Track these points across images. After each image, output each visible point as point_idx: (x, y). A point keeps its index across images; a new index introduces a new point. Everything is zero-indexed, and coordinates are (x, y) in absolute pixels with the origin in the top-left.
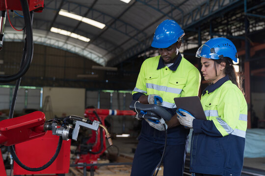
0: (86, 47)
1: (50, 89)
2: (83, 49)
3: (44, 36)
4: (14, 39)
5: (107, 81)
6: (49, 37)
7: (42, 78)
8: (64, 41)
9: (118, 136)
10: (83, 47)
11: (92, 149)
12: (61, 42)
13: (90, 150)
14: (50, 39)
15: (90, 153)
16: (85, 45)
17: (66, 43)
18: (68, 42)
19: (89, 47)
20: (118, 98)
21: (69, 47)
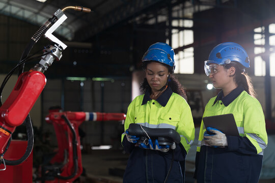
0: (41, 10)
2: (37, 14)
5: (75, 63)
9: (94, 148)
10: (36, 11)
11: (61, 173)
13: (59, 174)
15: (58, 177)
16: (40, 7)
19: (45, 9)
20: (93, 90)
21: (14, 9)
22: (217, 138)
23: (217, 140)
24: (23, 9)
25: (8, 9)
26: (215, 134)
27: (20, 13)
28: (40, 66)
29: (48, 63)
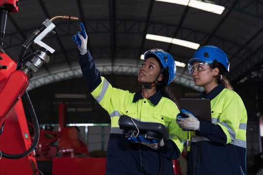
22: (189, 121)
23: (190, 123)
26: (188, 117)
28: (26, 67)
29: (36, 65)
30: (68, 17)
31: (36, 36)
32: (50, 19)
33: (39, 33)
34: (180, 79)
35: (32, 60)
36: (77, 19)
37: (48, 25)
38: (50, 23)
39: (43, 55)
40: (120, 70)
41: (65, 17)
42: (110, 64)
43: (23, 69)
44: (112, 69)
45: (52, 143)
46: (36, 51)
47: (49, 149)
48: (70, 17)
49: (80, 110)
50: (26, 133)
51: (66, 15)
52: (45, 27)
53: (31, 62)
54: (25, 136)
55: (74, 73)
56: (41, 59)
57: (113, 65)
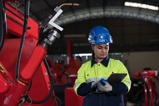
0: (157, 14)
1: (129, 54)
2: (155, 17)
3: (120, 10)
4: (98, 16)
6: (124, 10)
7: (121, 45)
8: (137, 12)
10: (154, 15)
12: (135, 13)
14: (125, 12)
16: (156, 13)
17: (139, 13)
18: (141, 12)
21: (142, 16)
24: (147, 15)
25: (139, 16)
27: (146, 18)
28: (44, 42)
29: (51, 40)
30: (71, 4)
31: (50, 19)
32: (59, 6)
33: (52, 17)
34: (155, 19)
35: (48, 37)
36: (78, 5)
37: (58, 11)
38: (59, 10)
39: (55, 33)
40: (110, 14)
41: (69, 4)
42: (102, 10)
43: (42, 44)
44: (104, 13)
45: (64, 73)
46: (50, 31)
47: (62, 77)
48: (73, 4)
49: (81, 45)
50: (46, 72)
51: (70, 3)
52: (56, 13)
53: (48, 38)
54: (45, 74)
55: (76, 17)
56: (54, 36)
57: (104, 11)
